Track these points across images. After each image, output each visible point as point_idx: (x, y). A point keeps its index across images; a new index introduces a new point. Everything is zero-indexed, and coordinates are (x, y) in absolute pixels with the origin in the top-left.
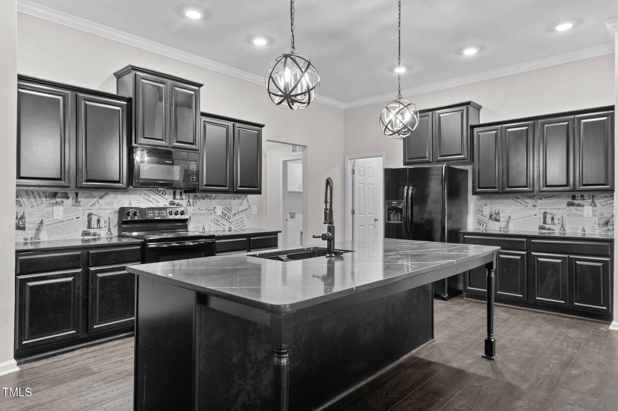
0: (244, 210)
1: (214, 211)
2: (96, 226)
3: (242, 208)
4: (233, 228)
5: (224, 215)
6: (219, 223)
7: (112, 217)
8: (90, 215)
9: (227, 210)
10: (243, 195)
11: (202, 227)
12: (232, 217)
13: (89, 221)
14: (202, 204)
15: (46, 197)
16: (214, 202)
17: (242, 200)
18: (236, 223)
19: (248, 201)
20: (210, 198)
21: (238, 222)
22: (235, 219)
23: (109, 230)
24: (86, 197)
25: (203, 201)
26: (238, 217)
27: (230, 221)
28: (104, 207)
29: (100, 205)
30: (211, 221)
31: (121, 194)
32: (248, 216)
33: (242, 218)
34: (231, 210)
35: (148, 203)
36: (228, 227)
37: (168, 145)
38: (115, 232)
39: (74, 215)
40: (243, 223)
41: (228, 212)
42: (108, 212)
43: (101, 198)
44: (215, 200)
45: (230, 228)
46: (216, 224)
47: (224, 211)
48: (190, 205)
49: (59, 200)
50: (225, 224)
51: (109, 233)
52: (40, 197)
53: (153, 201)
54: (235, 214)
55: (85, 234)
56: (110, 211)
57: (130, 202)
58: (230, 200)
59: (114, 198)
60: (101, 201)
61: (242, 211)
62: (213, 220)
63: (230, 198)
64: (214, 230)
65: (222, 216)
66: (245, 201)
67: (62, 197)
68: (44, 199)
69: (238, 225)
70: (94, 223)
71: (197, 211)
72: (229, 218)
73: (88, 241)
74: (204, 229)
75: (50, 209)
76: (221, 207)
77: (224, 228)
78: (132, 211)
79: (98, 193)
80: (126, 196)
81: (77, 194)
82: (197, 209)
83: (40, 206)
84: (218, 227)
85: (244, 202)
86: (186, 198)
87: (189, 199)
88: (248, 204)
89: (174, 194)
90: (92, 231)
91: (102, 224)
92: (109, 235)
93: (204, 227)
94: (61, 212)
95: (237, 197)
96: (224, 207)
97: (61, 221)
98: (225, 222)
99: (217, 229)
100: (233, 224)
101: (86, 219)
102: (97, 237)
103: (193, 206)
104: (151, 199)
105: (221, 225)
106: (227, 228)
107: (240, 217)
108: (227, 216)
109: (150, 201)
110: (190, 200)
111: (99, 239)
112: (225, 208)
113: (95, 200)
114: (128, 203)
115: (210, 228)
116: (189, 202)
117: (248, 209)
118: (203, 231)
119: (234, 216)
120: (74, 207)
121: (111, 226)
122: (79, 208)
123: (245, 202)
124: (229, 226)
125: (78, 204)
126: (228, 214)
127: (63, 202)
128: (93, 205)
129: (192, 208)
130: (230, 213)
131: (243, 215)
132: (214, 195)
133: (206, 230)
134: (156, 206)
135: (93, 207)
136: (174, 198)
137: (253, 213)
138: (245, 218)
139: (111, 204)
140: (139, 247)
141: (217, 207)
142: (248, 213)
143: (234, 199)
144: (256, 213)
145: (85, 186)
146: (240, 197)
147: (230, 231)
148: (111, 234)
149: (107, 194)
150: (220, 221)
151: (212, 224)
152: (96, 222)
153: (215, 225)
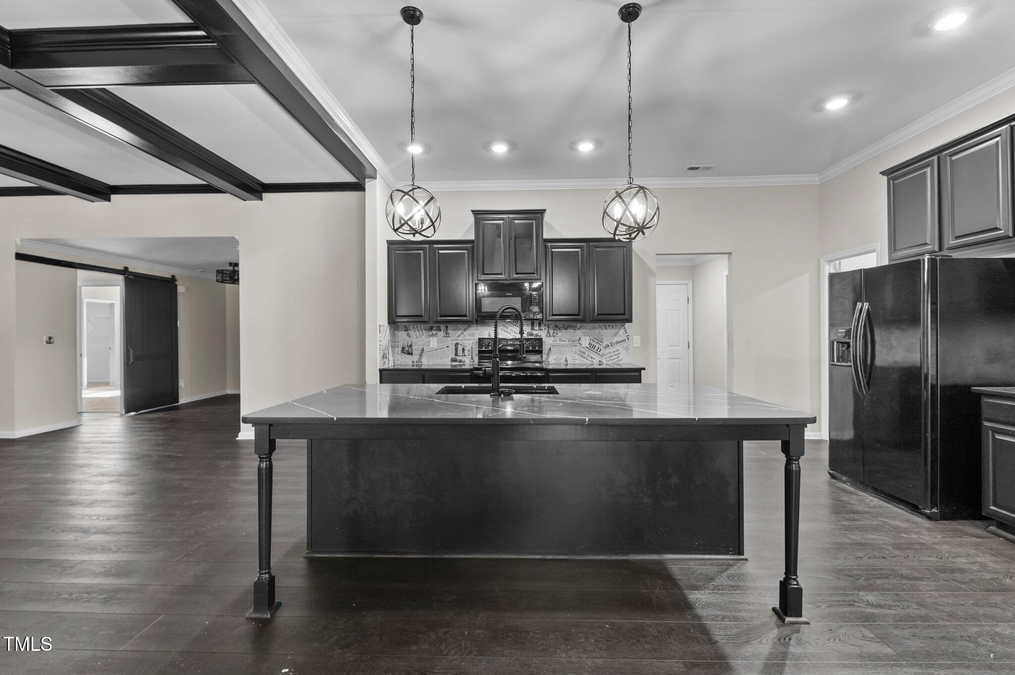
0: (620, 342)
1: (579, 342)
2: (461, 354)
3: (618, 339)
4: (605, 362)
5: (591, 347)
6: (586, 355)
7: (474, 347)
8: (457, 344)
9: (596, 341)
10: (618, 325)
11: (565, 359)
12: (603, 349)
13: (456, 350)
14: (564, 334)
15: (425, 330)
16: (579, 333)
17: (618, 330)
18: (609, 356)
19: (626, 331)
20: (574, 328)
21: (611, 355)
22: (607, 352)
23: (472, 358)
24: (453, 330)
25: (565, 331)
26: (611, 349)
27: (601, 353)
28: (467, 338)
29: (465, 336)
30: (576, 353)
31: (482, 326)
32: (627, 349)
33: (618, 350)
34: (602, 341)
35: (506, 334)
36: (598, 361)
37: (507, 278)
38: (476, 359)
39: (445, 344)
40: (618, 357)
41: (597, 343)
42: (471, 342)
43: (465, 330)
44: (579, 331)
45: (600, 361)
46: (582, 356)
47: (592, 342)
48: (550, 336)
49: (434, 332)
50: (594, 357)
51: (472, 360)
52: (422, 330)
53: (511, 332)
54: (608, 346)
55: (453, 360)
56: (472, 341)
57: (489, 333)
58: (600, 330)
59: (476, 330)
60: (465, 333)
61: (618, 343)
62: (578, 352)
63: (600, 328)
64: (579, 362)
65: (589, 347)
66: (622, 330)
67: (436, 330)
68: (424, 332)
69: (612, 358)
70: (460, 352)
71: (558, 342)
72: (599, 350)
73: (456, 366)
74: (566, 361)
75: (427, 340)
76: (588, 338)
77: (592, 362)
78: (487, 341)
79: (463, 325)
80: (486, 328)
81: (447, 327)
82: (558, 340)
83: (422, 337)
84: (585, 360)
85: (620, 332)
86: (545, 329)
87: (548, 330)
88: (627, 334)
89: (533, 325)
90: (458, 358)
91: (466, 352)
92: (472, 362)
93: (566, 358)
94: (435, 343)
95: (609, 326)
96: (592, 338)
97: (435, 349)
98: (593, 355)
99: (583, 363)
100: (605, 357)
101: (454, 348)
102: (462, 363)
103: (554, 336)
104: (509, 330)
105: (588, 357)
106: (596, 362)
107: (615, 349)
108: (597, 348)
109: (507, 332)
110: (550, 331)
111: (464, 365)
112: (594, 339)
113: (460, 332)
114: (488, 334)
115: (574, 361)
116: (548, 332)
117: (627, 340)
118: (566, 363)
119: (605, 348)
120: (445, 338)
121: (474, 354)
122: (448, 338)
123: (622, 332)
124: (599, 359)
125: (447, 336)
126: (598, 346)
127: (437, 334)
128: (459, 336)
129: (552, 338)
130: (600, 345)
131: (619, 347)
132: (579, 325)
133: (569, 362)
134: (514, 337)
135: (459, 338)
136: (532, 329)
137: (635, 345)
138: (621, 350)
139: (473, 335)
140: (469, 374)
141: (583, 338)
142: (625, 345)
143: (606, 329)
144: (638, 345)
145: (439, 320)
146: (614, 326)
147: (600, 365)
148: (474, 361)
149: (470, 326)
150: (587, 353)
151: (577, 357)
152: (461, 350)
153: (581, 358)
